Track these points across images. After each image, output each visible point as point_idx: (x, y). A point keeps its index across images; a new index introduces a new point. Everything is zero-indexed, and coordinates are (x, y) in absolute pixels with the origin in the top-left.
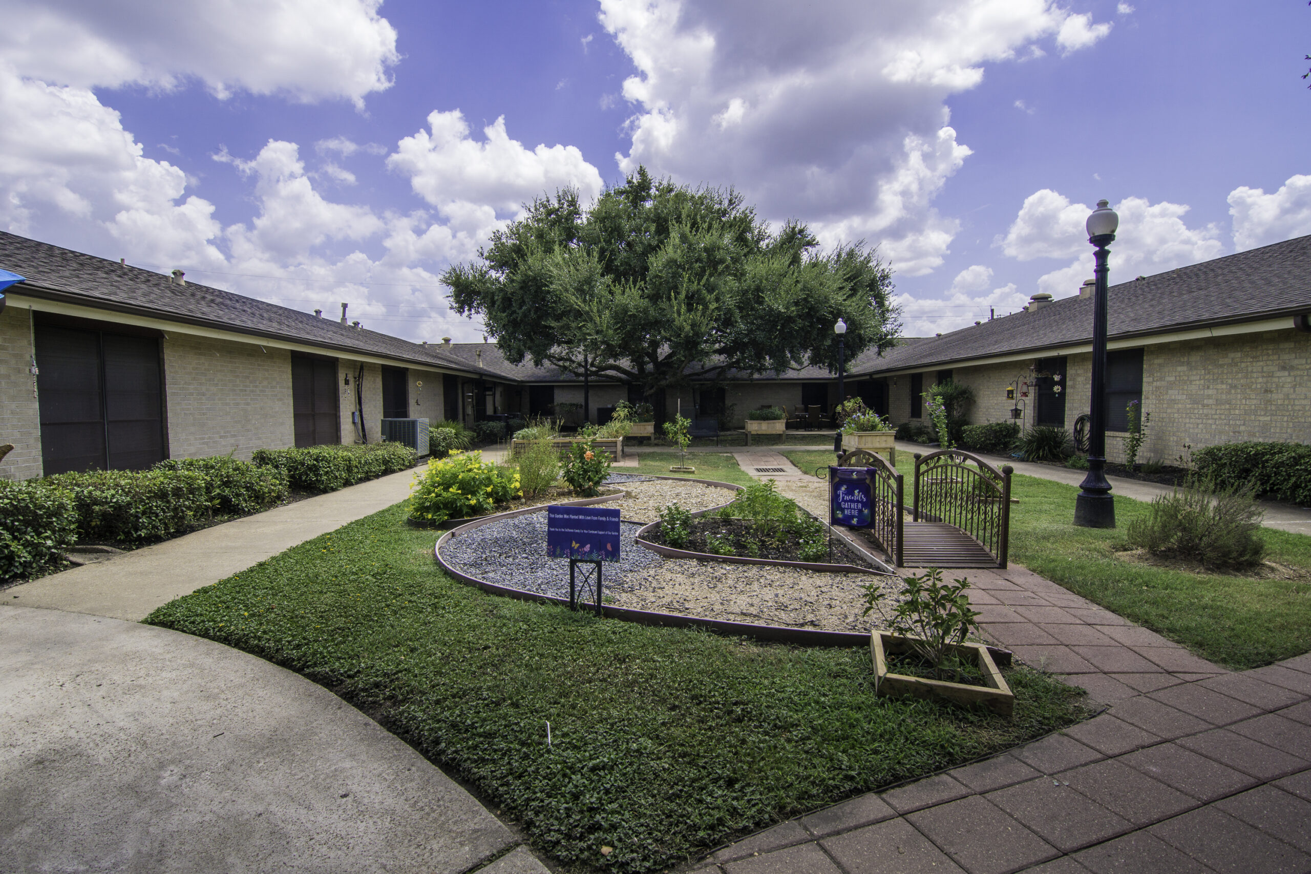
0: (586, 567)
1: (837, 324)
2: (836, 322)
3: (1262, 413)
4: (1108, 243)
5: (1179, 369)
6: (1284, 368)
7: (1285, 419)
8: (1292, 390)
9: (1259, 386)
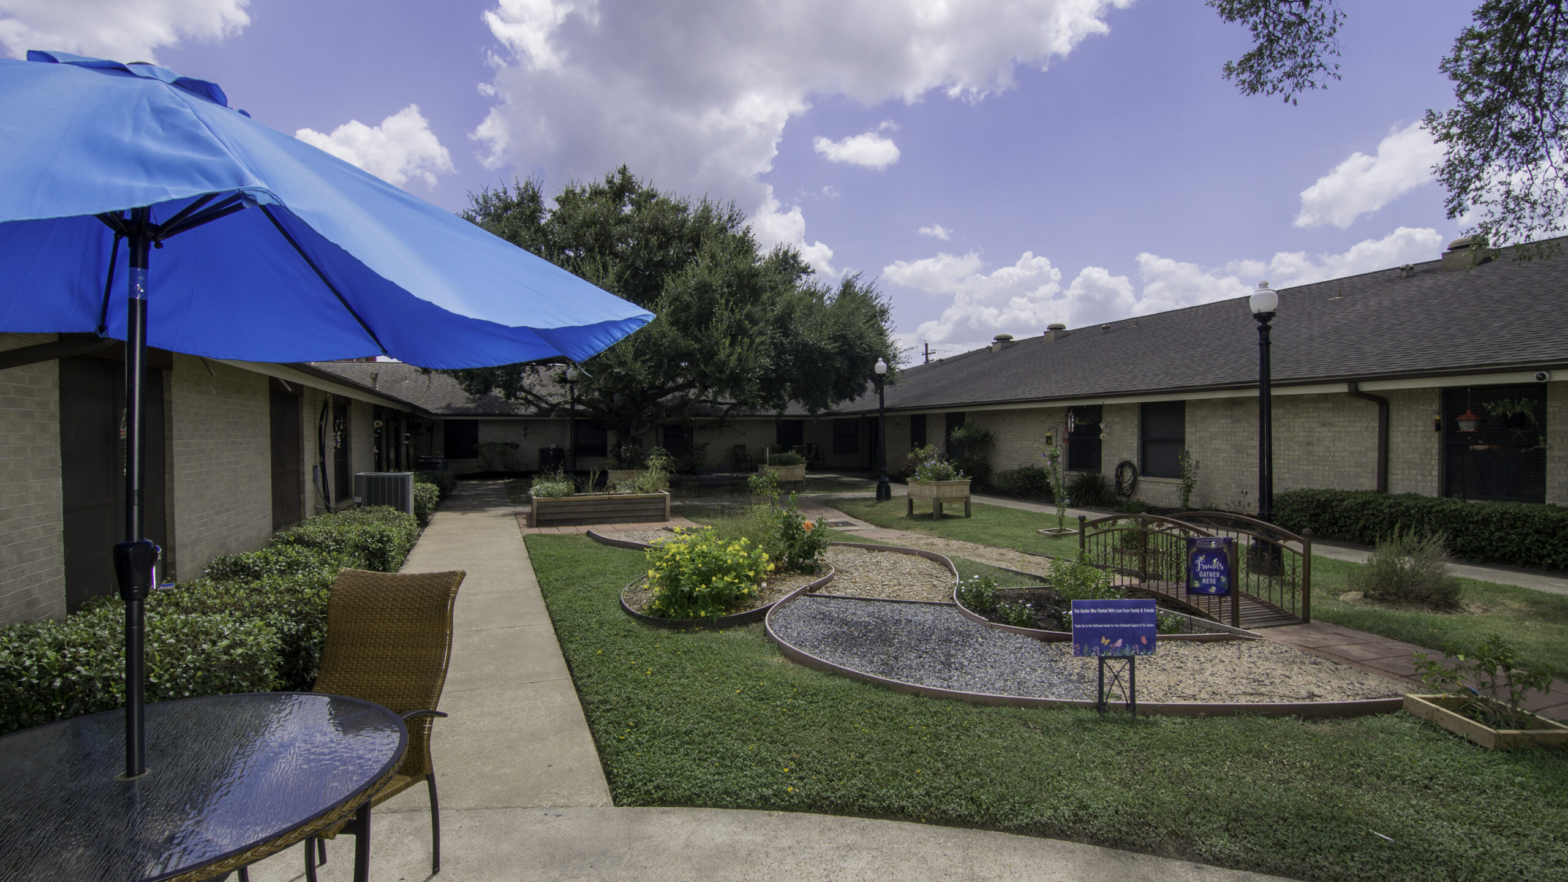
0: (1116, 665)
1: (877, 364)
2: (877, 361)
3: (1306, 463)
4: (1270, 319)
5: (1223, 421)
6: (1324, 425)
7: (1327, 468)
8: (1332, 444)
9: (1300, 439)
